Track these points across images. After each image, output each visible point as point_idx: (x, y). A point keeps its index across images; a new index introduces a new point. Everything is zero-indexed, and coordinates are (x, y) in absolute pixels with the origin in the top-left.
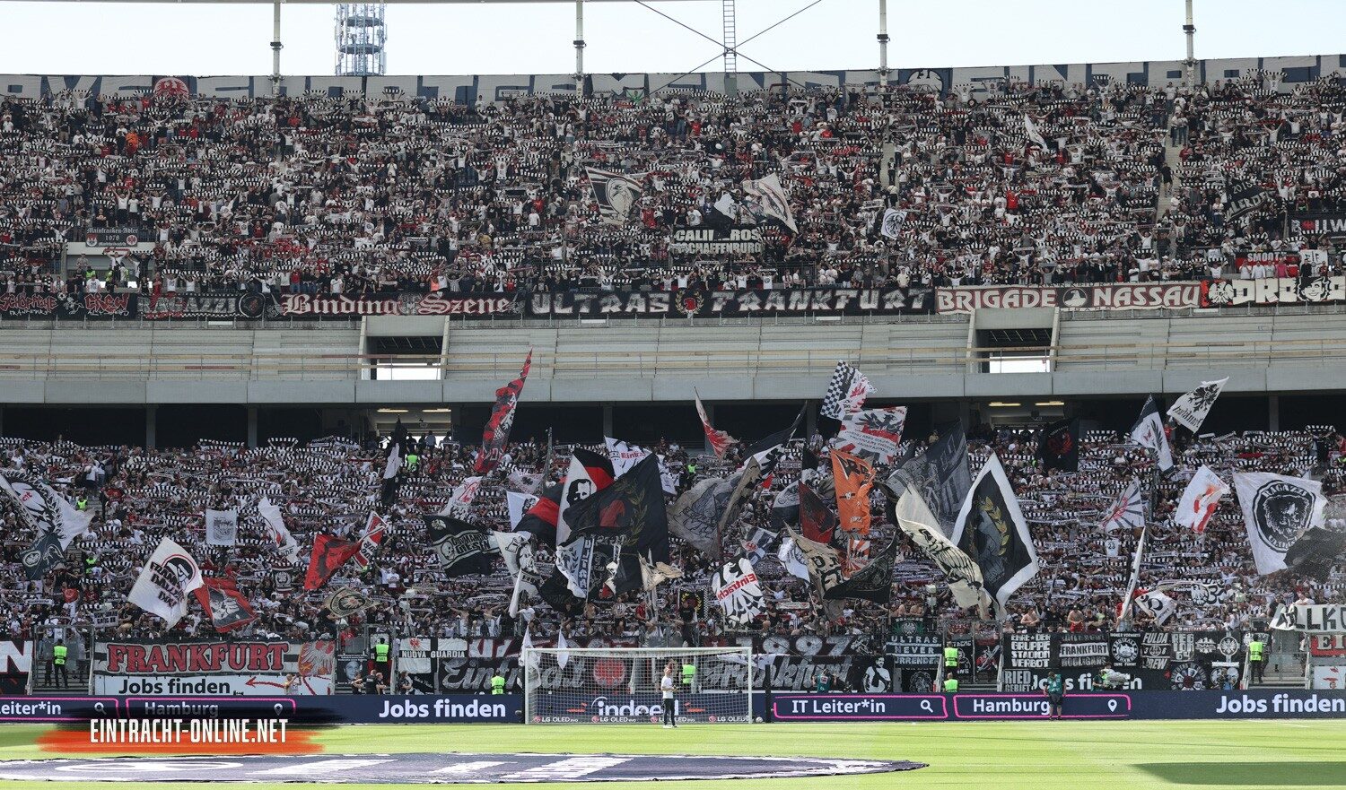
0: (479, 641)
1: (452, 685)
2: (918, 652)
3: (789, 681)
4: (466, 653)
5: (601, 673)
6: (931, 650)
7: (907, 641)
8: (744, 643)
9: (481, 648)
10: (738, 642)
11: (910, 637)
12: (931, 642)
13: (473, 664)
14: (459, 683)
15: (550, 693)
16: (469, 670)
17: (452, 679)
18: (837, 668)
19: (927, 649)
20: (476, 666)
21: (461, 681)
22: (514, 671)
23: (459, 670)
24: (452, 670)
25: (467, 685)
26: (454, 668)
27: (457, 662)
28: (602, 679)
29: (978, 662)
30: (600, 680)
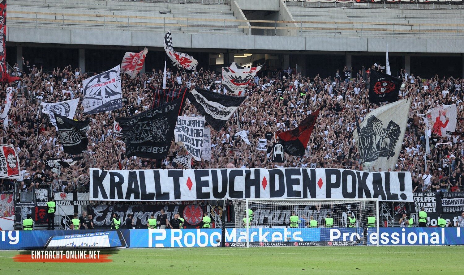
1: (99, 223)
5: (188, 214)
13: (111, 209)
14: (103, 222)
16: (108, 213)
17: (99, 219)
20: (113, 210)
21: (104, 220)
22: (136, 213)
23: (102, 213)
24: (98, 213)
25: (108, 223)
26: (99, 212)
27: (101, 208)
28: (189, 218)
29: (395, 209)
30: (188, 219)
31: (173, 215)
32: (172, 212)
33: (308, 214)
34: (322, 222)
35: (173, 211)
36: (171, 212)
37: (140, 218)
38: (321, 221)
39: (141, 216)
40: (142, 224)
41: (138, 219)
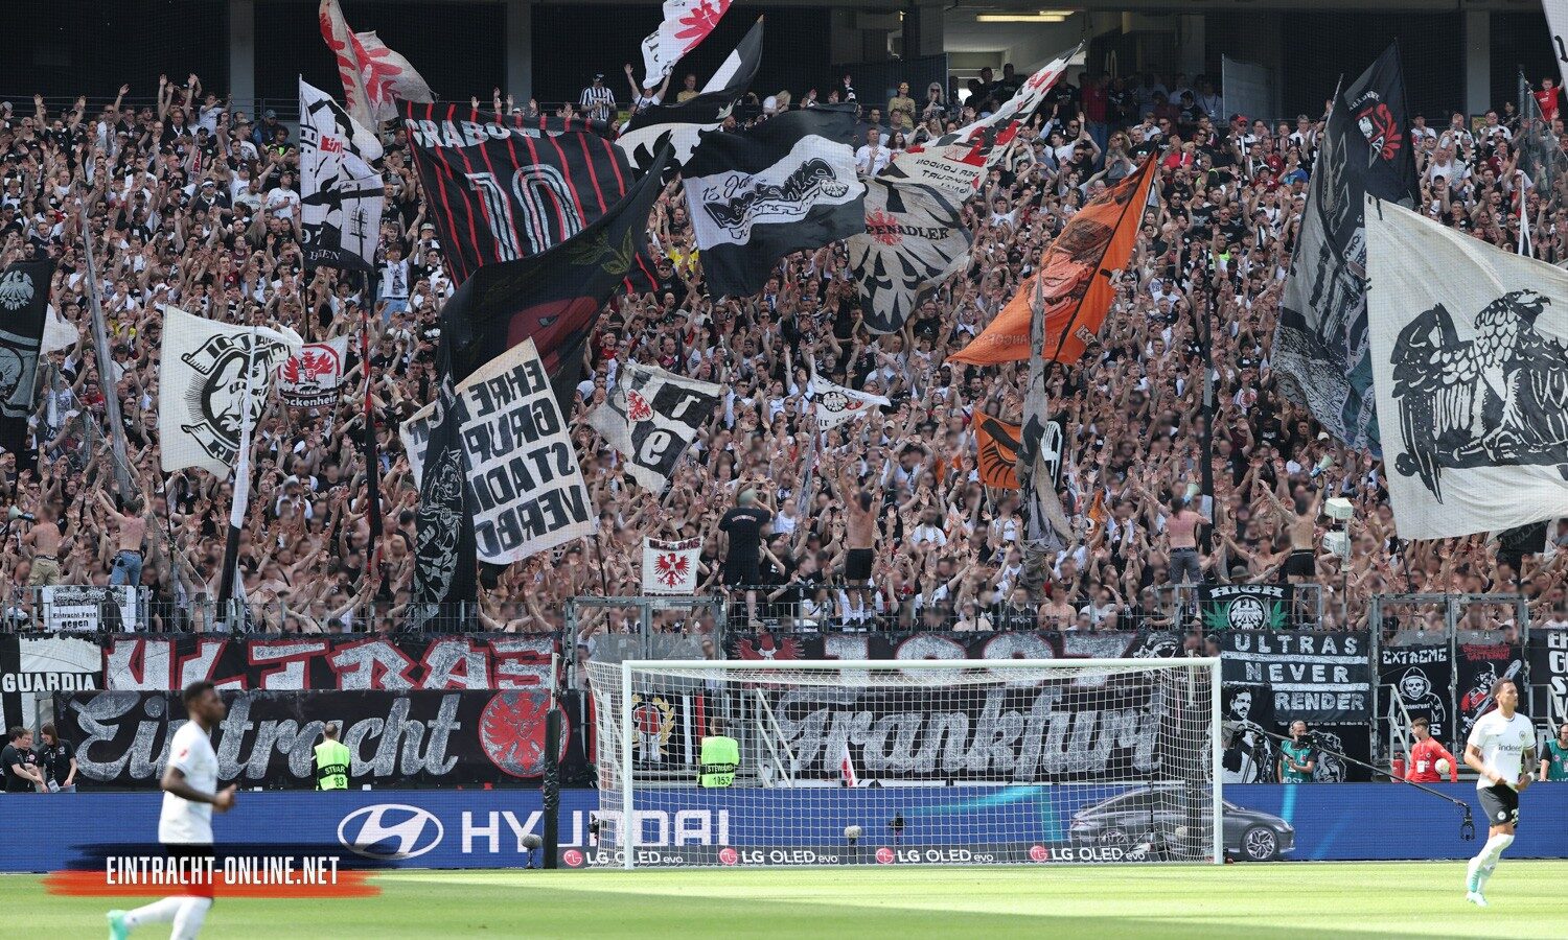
0: (134, 643)
1: (99, 768)
2: (1307, 678)
3: (1004, 757)
4: (100, 678)
5: (503, 734)
6: (1340, 673)
7: (1276, 649)
8: (848, 651)
9: (137, 666)
10: (829, 651)
11: (1285, 639)
12: (1341, 653)
13: (154, 709)
14: (119, 763)
15: (367, 787)
16: (143, 726)
17: (100, 752)
18: (1129, 720)
19: (1329, 670)
20: (164, 714)
21: (125, 758)
22: (268, 728)
23: (116, 727)
24: (97, 726)
25: (141, 767)
26: (100, 722)
27: (110, 703)
28: (506, 750)
29: (1465, 706)
30: (501, 754)
31: (435, 733)
32: (430, 723)
33: (1046, 730)
34: (1109, 763)
35: (435, 718)
36: (426, 725)
37: (284, 748)
38: (1106, 758)
39: (288, 737)
40: (295, 772)
41: (275, 750)
